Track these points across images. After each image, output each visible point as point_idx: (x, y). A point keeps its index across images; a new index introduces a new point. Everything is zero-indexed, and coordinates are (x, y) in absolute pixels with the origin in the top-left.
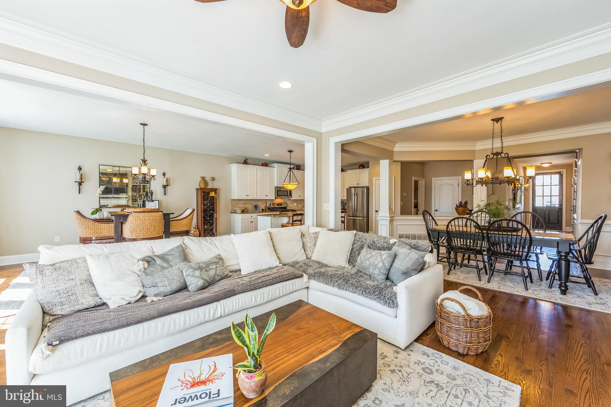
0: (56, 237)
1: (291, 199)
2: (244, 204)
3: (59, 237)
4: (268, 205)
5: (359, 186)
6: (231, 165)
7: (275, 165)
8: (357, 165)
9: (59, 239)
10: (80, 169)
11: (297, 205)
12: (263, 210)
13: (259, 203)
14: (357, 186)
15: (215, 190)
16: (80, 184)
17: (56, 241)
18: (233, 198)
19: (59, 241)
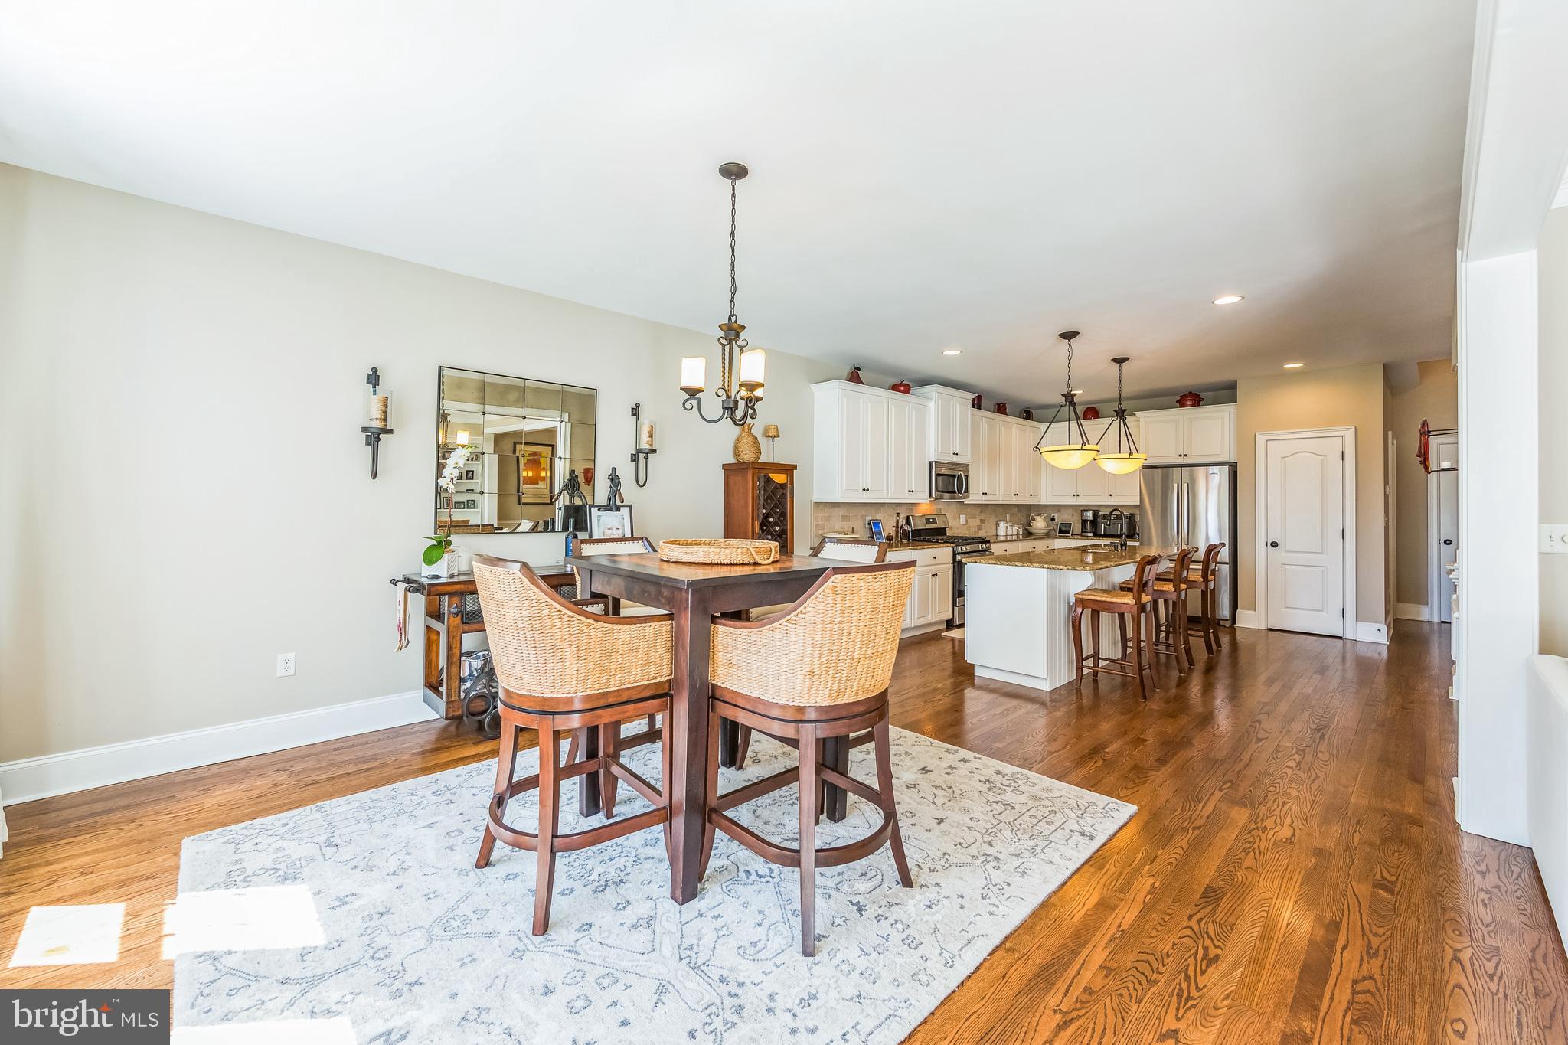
0: (280, 657)
1: (966, 501)
2: (845, 518)
3: (291, 656)
4: (902, 521)
5: (1187, 461)
6: (814, 387)
7: (933, 390)
8: (1175, 395)
9: (292, 664)
10: (374, 379)
11: (967, 521)
12: (889, 538)
13: (879, 516)
14: (1180, 461)
15: (789, 469)
16: (374, 437)
17: (280, 672)
18: (817, 498)
19: (291, 672)
